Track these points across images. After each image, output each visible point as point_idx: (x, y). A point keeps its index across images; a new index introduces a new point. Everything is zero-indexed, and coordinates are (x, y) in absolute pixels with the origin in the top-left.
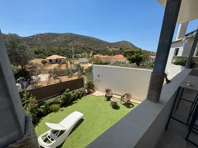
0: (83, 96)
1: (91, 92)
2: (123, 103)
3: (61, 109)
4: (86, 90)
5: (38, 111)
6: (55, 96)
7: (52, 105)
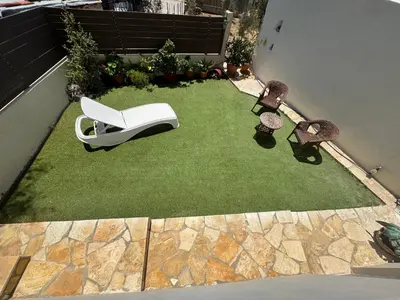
0: (209, 77)
1: (234, 76)
2: (293, 139)
3: (151, 86)
4: (225, 65)
5: (102, 70)
6: (141, 52)
7: (132, 71)
